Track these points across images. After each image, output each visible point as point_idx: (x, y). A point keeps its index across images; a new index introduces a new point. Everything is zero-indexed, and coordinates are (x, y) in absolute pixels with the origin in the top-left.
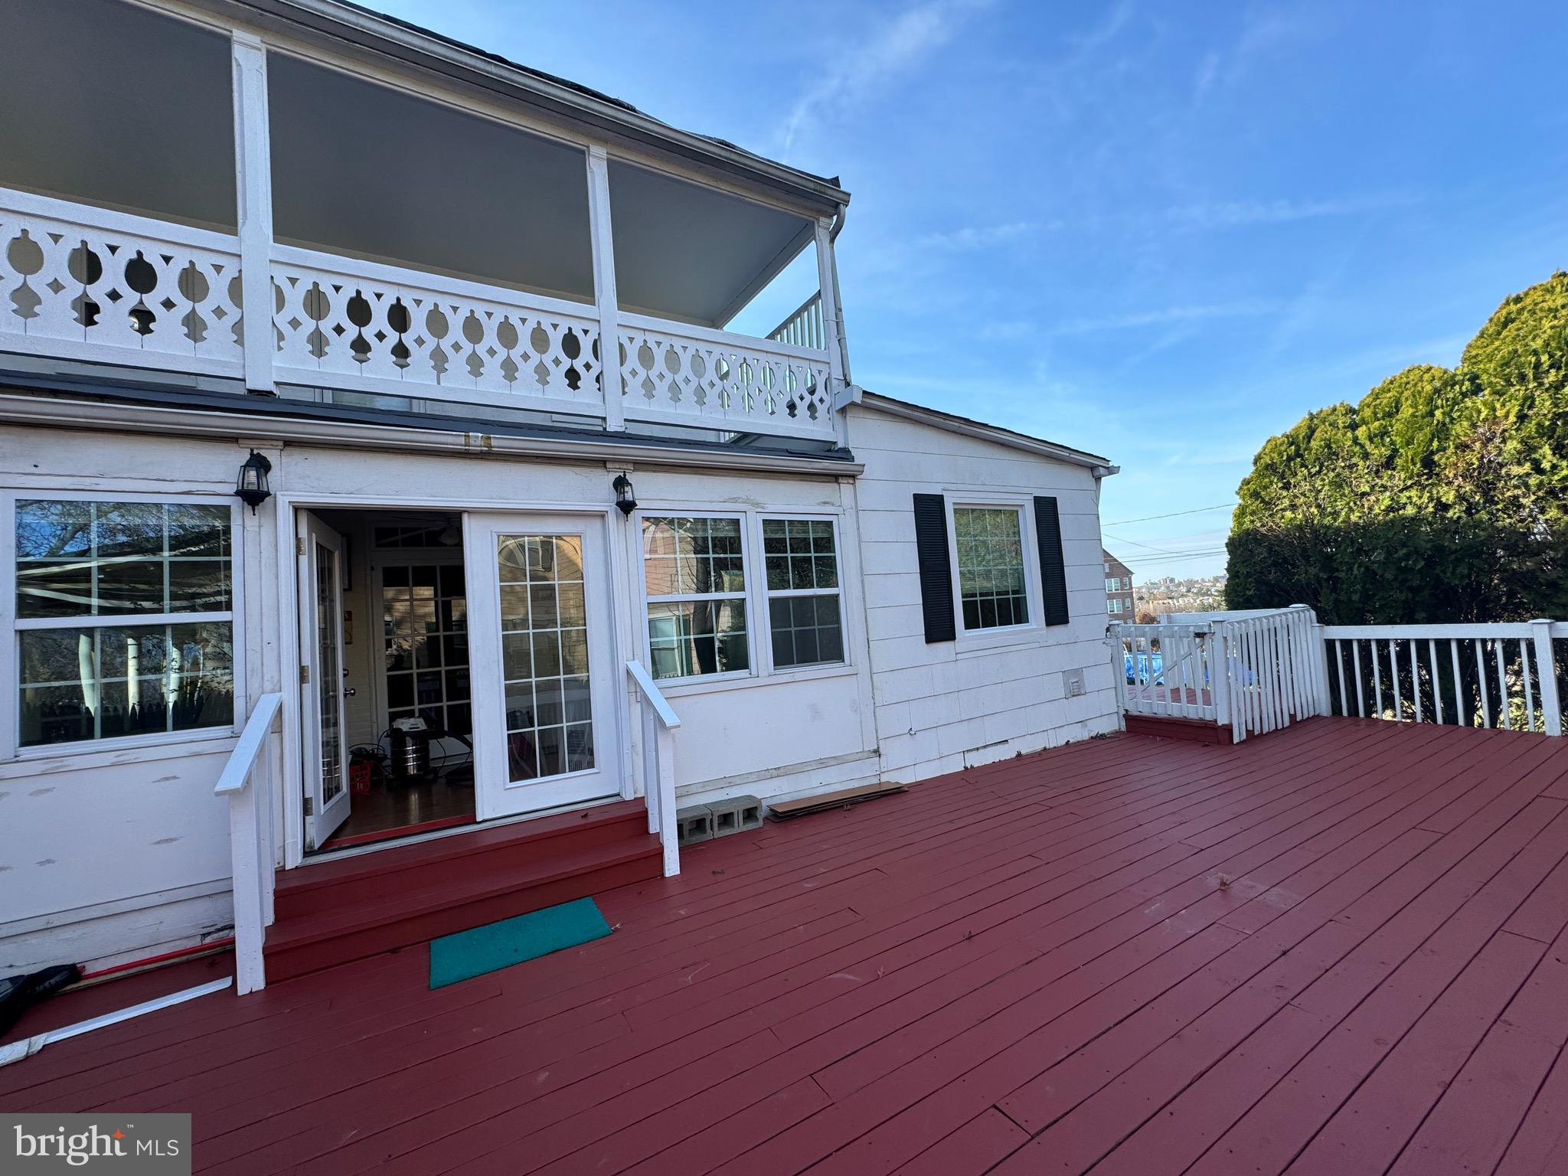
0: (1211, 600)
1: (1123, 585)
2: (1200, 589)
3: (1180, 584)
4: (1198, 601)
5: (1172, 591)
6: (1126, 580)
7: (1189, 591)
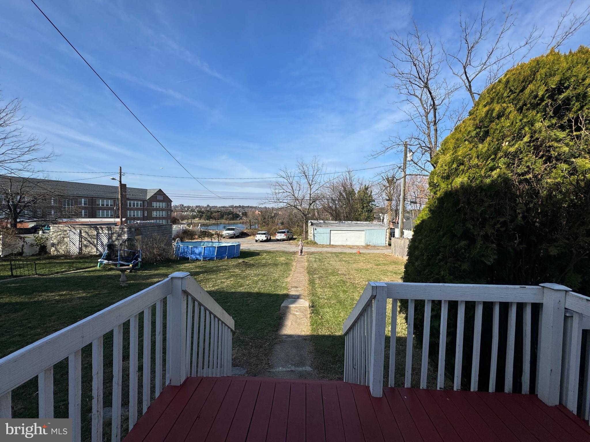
0: (195, 214)
1: (168, 206)
2: (192, 210)
3: (185, 207)
4: (191, 214)
5: (183, 209)
6: (169, 203)
7: (188, 210)
